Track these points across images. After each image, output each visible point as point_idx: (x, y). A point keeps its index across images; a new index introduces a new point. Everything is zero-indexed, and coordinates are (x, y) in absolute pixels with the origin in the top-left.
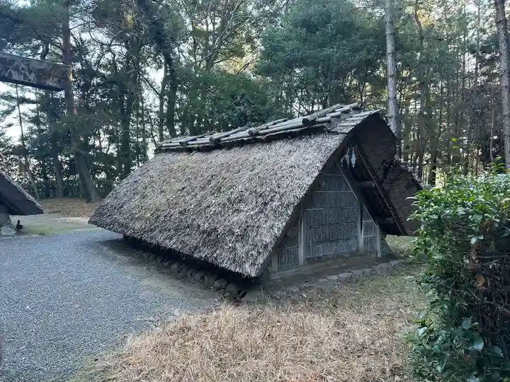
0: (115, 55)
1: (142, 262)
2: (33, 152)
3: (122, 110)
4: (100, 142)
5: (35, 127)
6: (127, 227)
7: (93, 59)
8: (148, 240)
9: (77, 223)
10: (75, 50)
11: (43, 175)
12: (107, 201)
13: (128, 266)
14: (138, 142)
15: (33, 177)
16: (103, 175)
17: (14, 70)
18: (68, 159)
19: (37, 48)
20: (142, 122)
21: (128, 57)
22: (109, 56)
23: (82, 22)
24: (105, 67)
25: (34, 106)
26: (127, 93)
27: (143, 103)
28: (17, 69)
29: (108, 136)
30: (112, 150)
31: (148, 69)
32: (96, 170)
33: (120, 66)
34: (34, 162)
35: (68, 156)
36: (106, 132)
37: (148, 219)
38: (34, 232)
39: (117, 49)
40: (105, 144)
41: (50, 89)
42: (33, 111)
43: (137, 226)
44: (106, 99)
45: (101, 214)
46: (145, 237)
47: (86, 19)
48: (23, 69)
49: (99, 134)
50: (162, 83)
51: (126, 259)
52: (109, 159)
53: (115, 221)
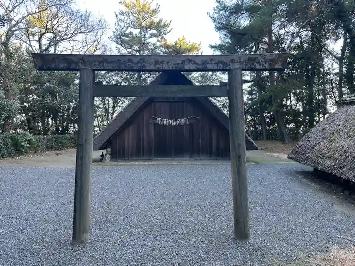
0: (302, 39)
1: (331, 191)
2: (249, 112)
3: (308, 77)
4: (291, 102)
5: (251, 97)
6: (318, 163)
7: (287, 45)
8: (338, 175)
9: (277, 157)
10: (275, 42)
11: (254, 126)
12: (301, 143)
13: (319, 192)
14: (319, 99)
15: (249, 127)
16: (292, 125)
17: (257, 63)
18: (269, 115)
19: (253, 47)
20: (324, 84)
21: (312, 37)
22: (297, 40)
23: (280, 23)
24: (294, 49)
25: (249, 84)
26: (311, 64)
27: (324, 69)
28: (259, 62)
29: (296, 97)
30: (300, 107)
31: (328, 42)
32: (288, 122)
33: (305, 46)
34: (249, 118)
35: (270, 113)
36: (295, 94)
37: (337, 158)
38: (252, 161)
39: (304, 33)
40: (294, 103)
41: (259, 71)
42: (249, 87)
43: (328, 162)
44: (294, 71)
45: (297, 152)
46: (334, 172)
47: (282, 20)
48: (262, 61)
49: (290, 96)
50: (342, 50)
51: (318, 187)
52: (297, 113)
53: (308, 158)
